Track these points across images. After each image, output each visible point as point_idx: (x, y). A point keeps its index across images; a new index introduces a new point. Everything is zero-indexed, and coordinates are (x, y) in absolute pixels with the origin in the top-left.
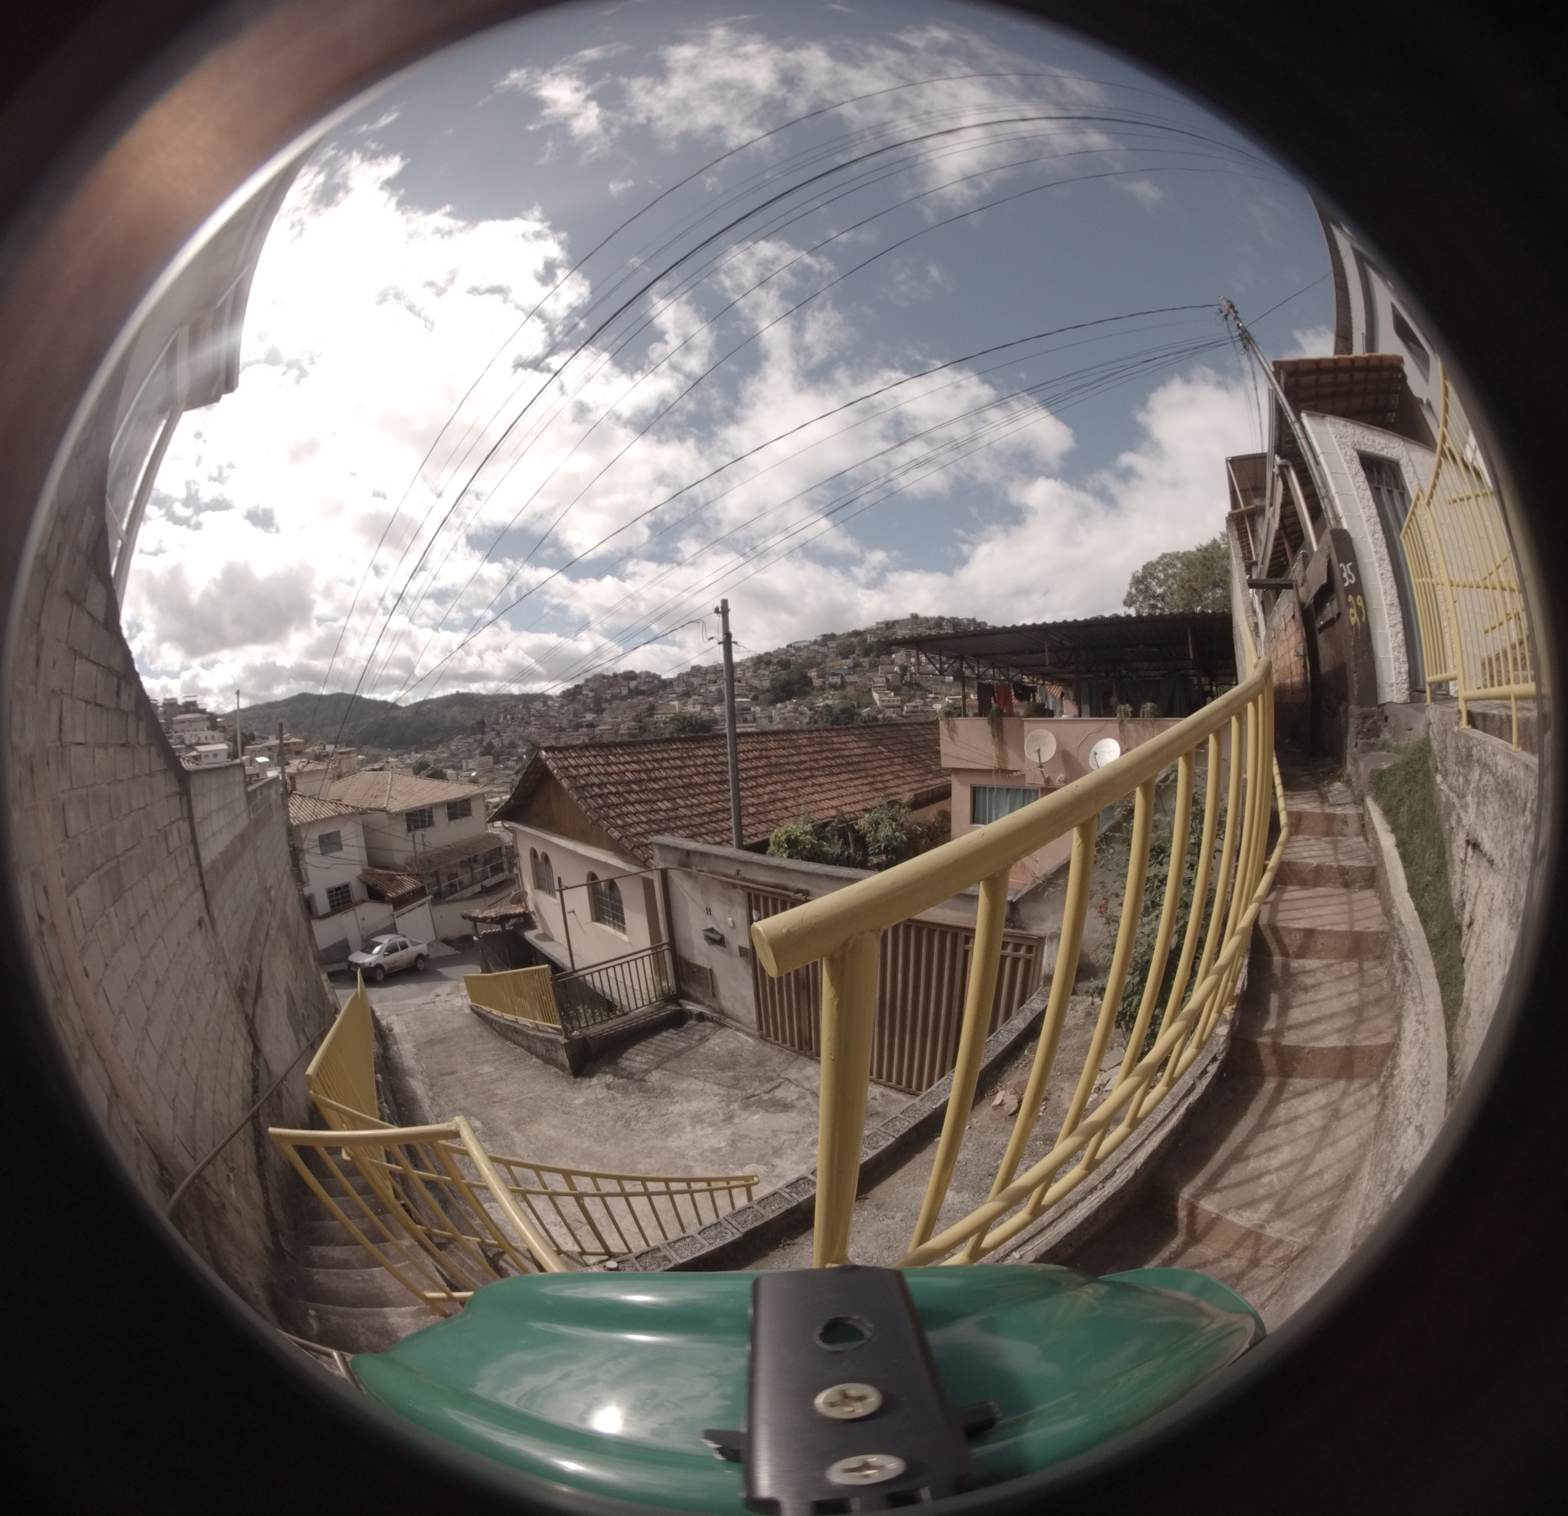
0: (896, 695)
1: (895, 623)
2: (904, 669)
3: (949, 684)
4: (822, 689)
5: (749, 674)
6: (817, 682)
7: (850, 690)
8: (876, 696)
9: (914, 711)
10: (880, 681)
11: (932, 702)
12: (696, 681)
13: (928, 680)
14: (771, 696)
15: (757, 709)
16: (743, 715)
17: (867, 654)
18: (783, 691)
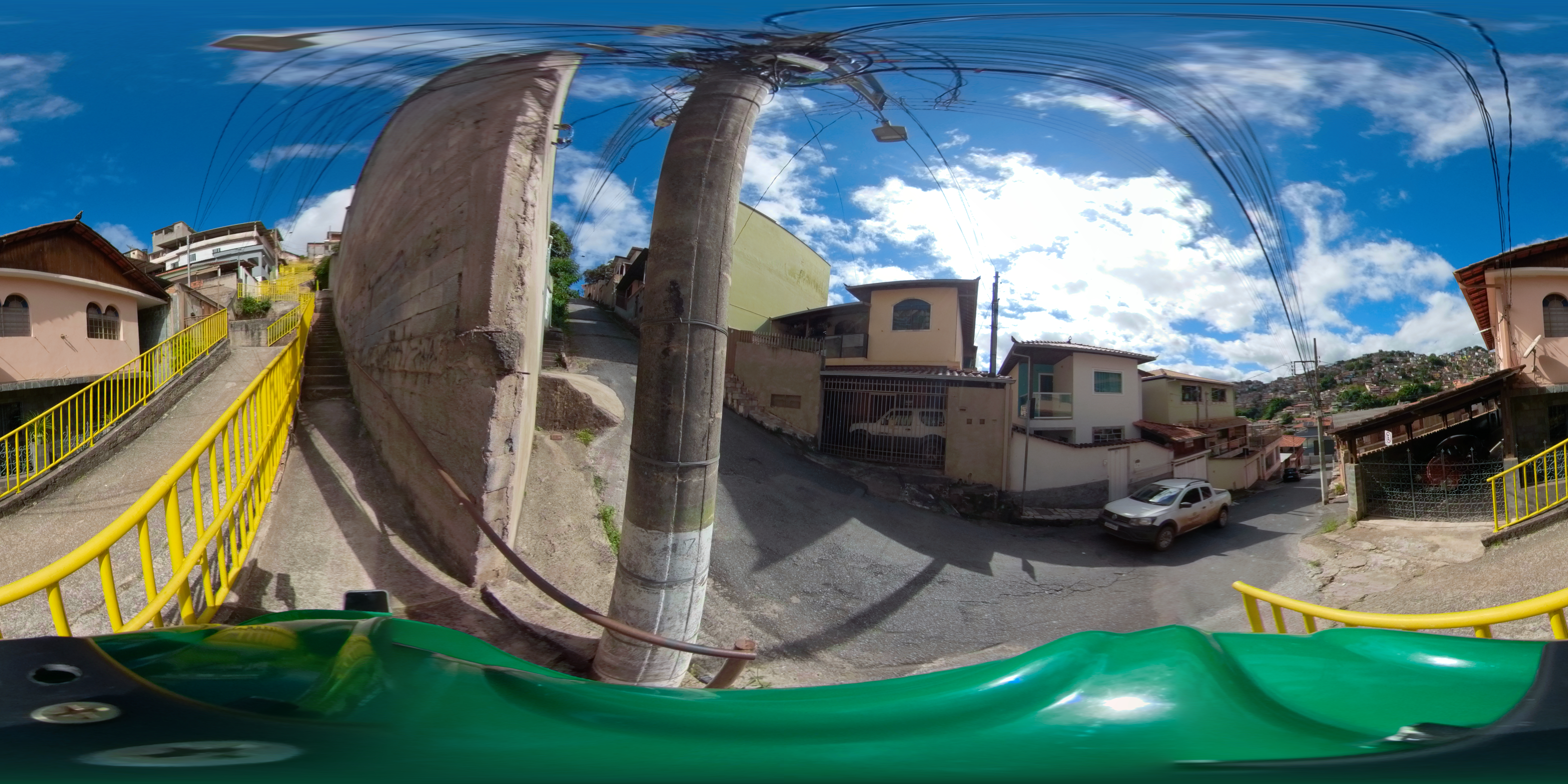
0: (1378, 385)
2: (1379, 374)
3: (1400, 380)
4: (1341, 385)
5: (1305, 381)
6: (1339, 382)
7: (1355, 385)
10: (1369, 380)
12: (1280, 385)
13: (1390, 378)
14: (1317, 389)
15: (1311, 395)
16: (1306, 398)
17: (1360, 368)
18: (1323, 386)
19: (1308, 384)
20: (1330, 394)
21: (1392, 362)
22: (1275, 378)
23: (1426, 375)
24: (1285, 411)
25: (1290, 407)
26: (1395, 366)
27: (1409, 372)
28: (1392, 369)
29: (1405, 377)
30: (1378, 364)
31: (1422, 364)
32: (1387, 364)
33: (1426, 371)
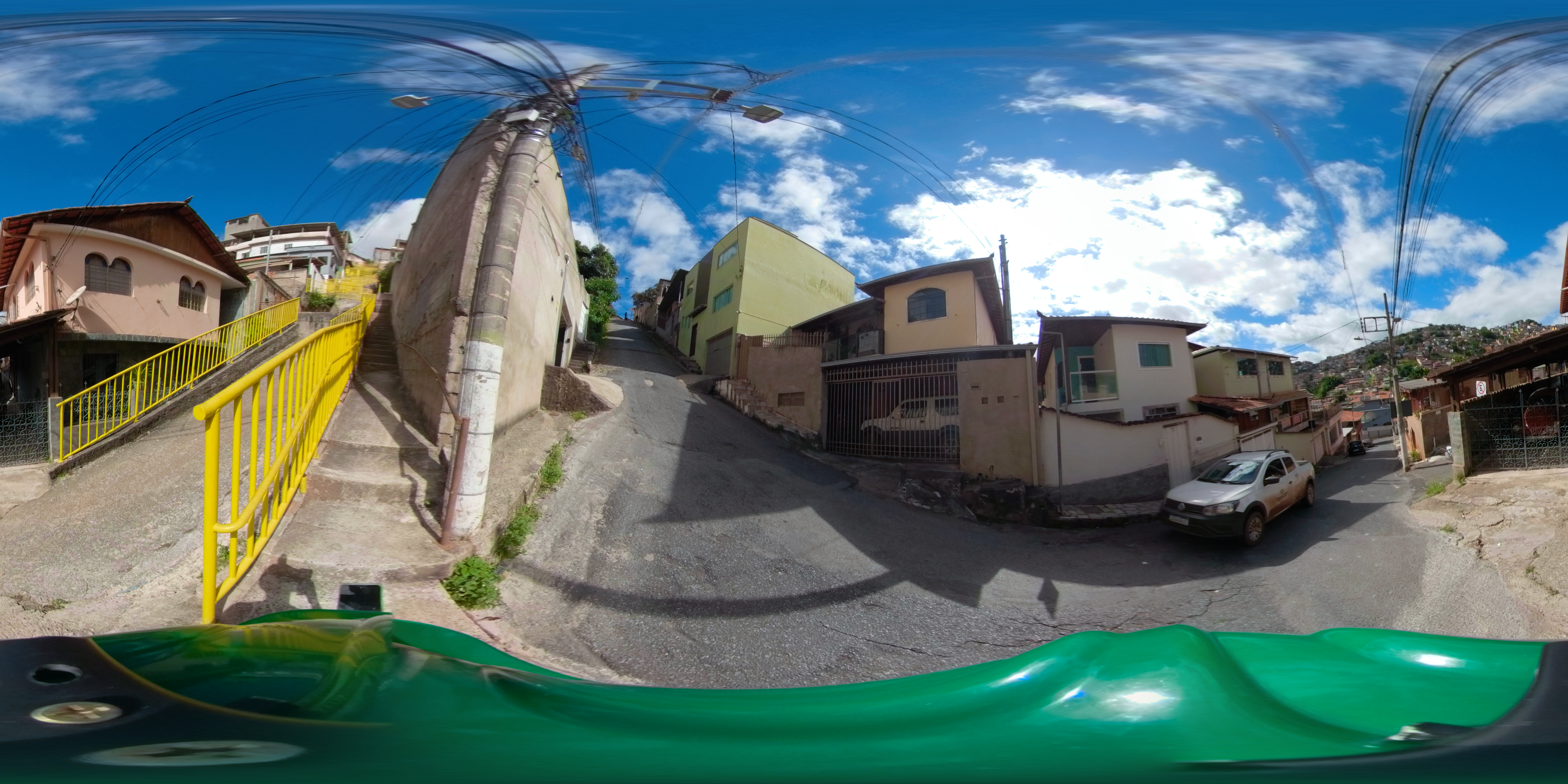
0: (1429, 359)
1: (1421, 329)
2: (1430, 348)
3: (1452, 353)
5: (1355, 358)
6: (1389, 357)
7: (1407, 360)
8: (1419, 361)
9: (1438, 366)
10: (1420, 355)
11: (1445, 362)
12: (1330, 363)
13: (1441, 352)
14: (1369, 365)
15: (1363, 372)
16: (1357, 375)
17: (1411, 342)
18: (1374, 362)
19: (1359, 361)
20: (1381, 370)
21: (1442, 335)
22: (1325, 358)
23: (1478, 348)
24: (1337, 389)
25: (1342, 385)
26: (1447, 340)
27: (1461, 345)
28: (1443, 343)
29: (1456, 350)
30: (1429, 338)
31: (1474, 337)
32: (1438, 339)
33: (1478, 344)
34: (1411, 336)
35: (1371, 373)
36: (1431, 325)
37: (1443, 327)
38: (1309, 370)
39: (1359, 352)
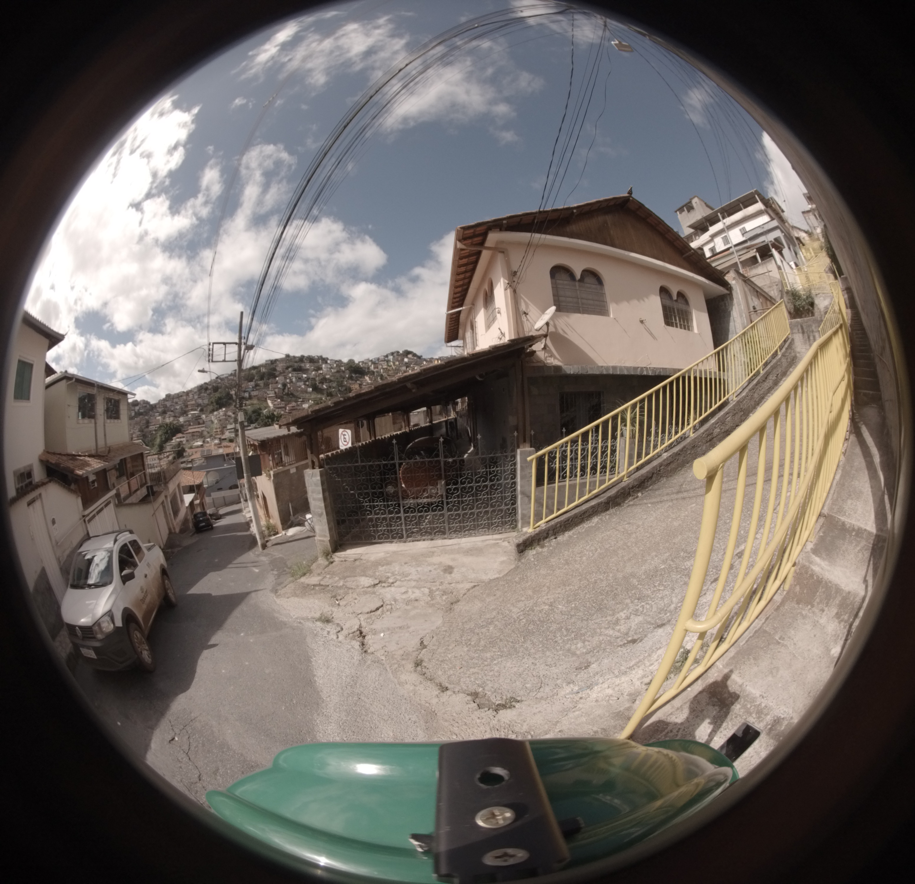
0: (281, 401)
1: (276, 361)
2: (284, 385)
3: (310, 393)
5: (196, 397)
7: (255, 401)
8: (269, 402)
9: (293, 409)
10: (272, 394)
11: (302, 404)
12: (168, 404)
13: (297, 391)
14: (211, 408)
15: (204, 416)
16: (197, 420)
17: (262, 378)
18: (217, 404)
19: (200, 401)
20: (225, 415)
21: (300, 370)
23: (342, 386)
24: (175, 440)
25: (180, 435)
26: (305, 376)
27: (322, 383)
28: (300, 379)
29: (316, 389)
30: (284, 372)
31: (338, 372)
32: (295, 373)
33: (342, 382)
34: (263, 370)
35: (213, 418)
36: (288, 356)
37: (302, 359)
38: (146, 413)
39: (202, 388)
